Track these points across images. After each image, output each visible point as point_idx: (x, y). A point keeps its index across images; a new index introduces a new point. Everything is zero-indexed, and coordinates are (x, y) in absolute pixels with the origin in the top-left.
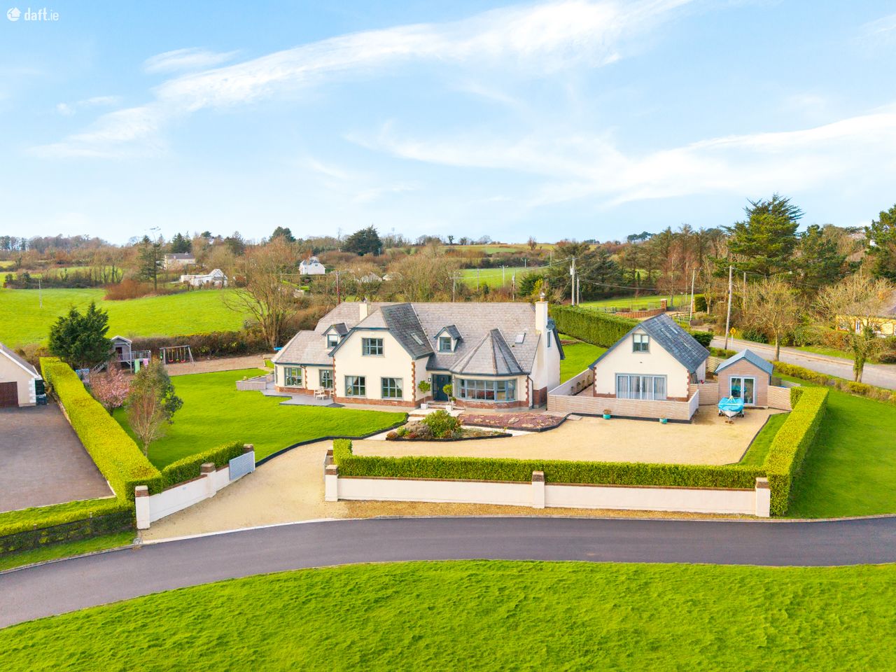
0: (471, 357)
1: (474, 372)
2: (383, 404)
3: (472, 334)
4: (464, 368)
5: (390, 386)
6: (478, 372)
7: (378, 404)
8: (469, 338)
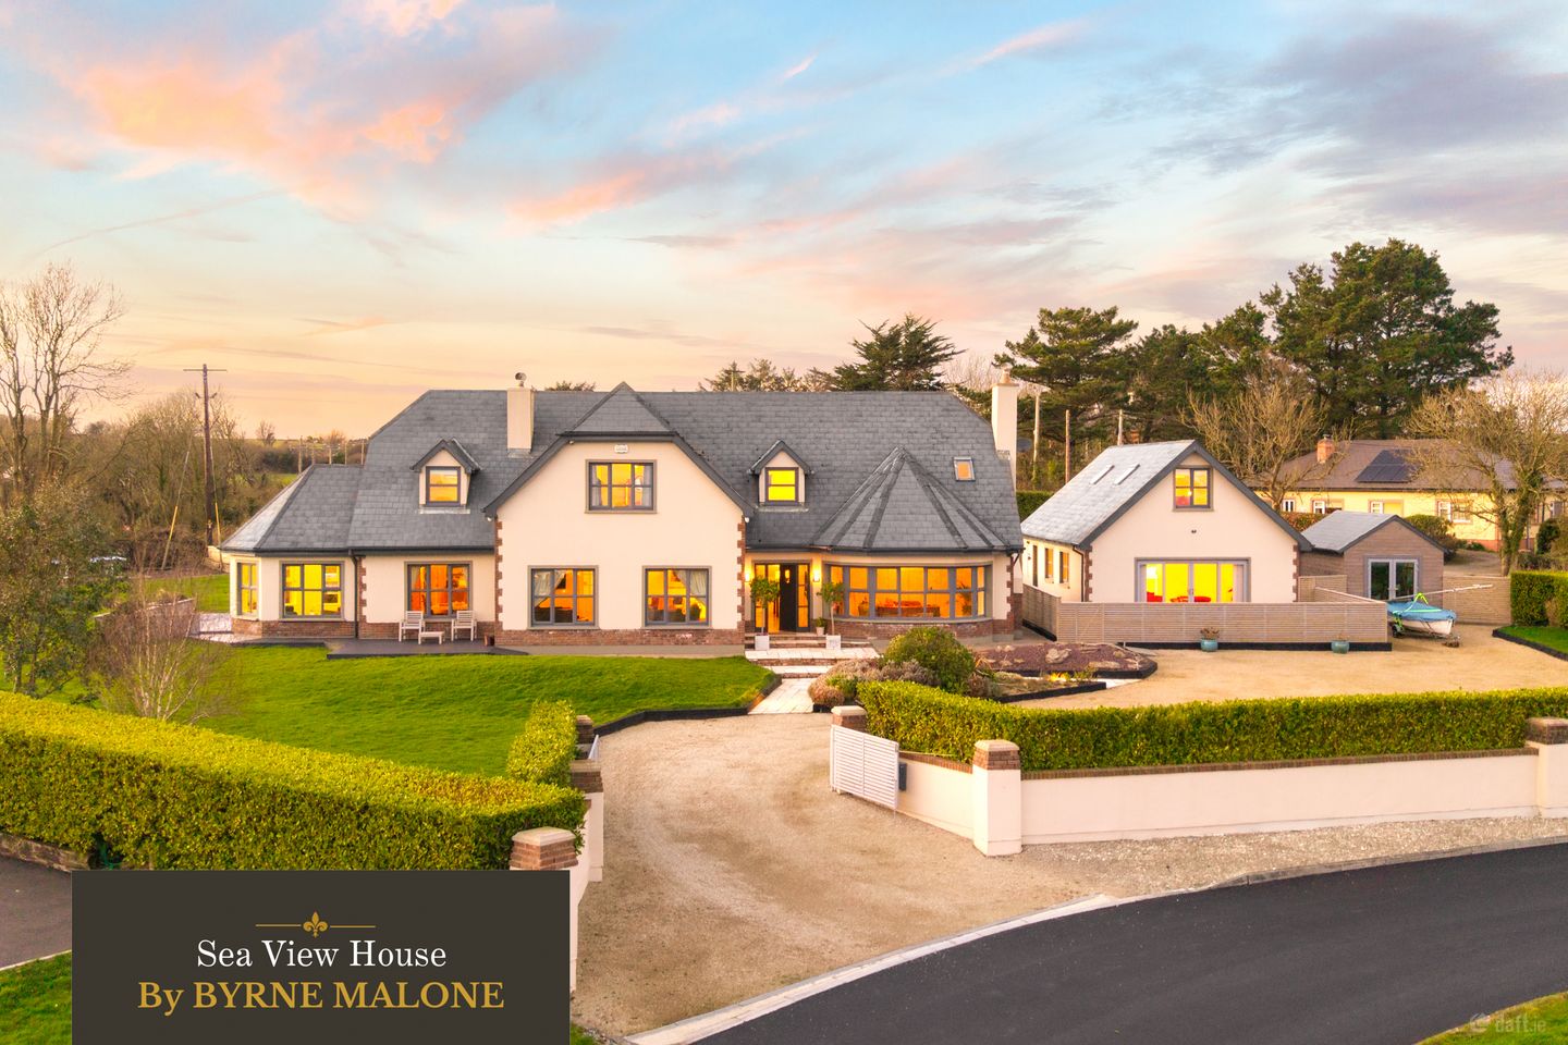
2: (648, 643)
8: (830, 471)
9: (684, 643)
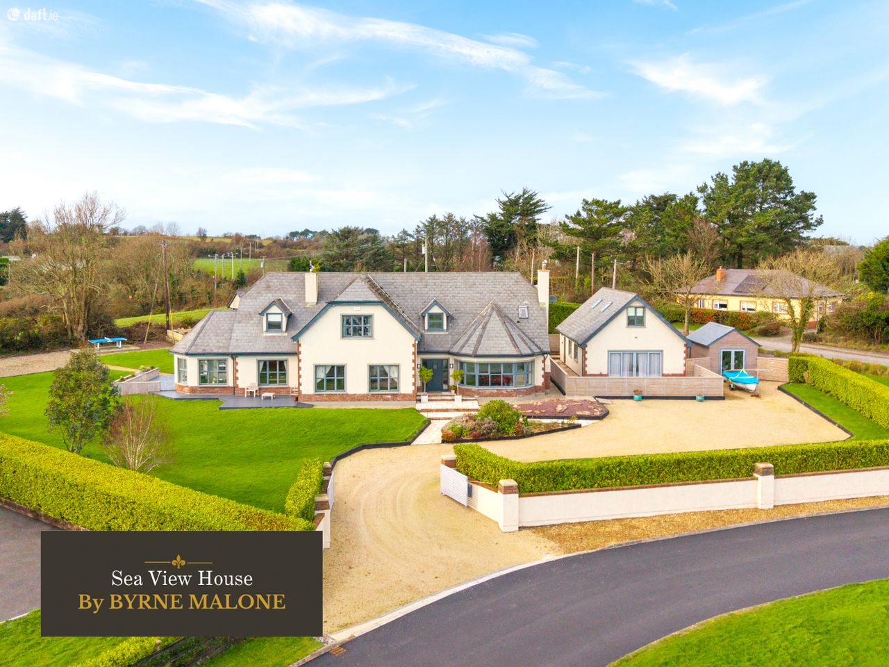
0: (481, 336)
1: (492, 353)
2: (370, 400)
3: (462, 309)
4: (476, 349)
5: (380, 378)
6: (496, 353)
7: (363, 400)
8: (460, 313)
9: (387, 400)
